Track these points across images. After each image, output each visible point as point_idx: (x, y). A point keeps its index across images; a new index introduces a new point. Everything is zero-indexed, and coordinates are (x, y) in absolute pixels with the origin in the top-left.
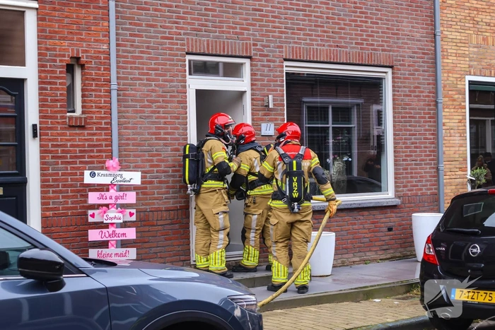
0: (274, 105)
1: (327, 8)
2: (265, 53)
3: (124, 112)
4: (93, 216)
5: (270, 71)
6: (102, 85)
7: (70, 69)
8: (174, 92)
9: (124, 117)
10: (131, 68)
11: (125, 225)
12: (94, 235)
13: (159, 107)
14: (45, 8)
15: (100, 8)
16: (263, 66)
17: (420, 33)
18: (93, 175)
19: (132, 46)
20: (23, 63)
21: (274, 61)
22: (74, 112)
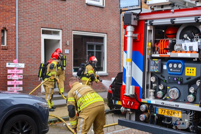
0: (69, 44)
1: (87, 15)
2: (67, 28)
3: (20, 45)
5: (68, 34)
6: (13, 37)
7: (3, 31)
8: (37, 39)
9: (20, 47)
10: (23, 31)
11: (19, 80)
12: (9, 83)
13: (32, 44)
15: (13, 12)
16: (66, 32)
17: (116, 24)
18: (9, 64)
19: (23, 25)
21: (69, 31)
22: (4, 44)
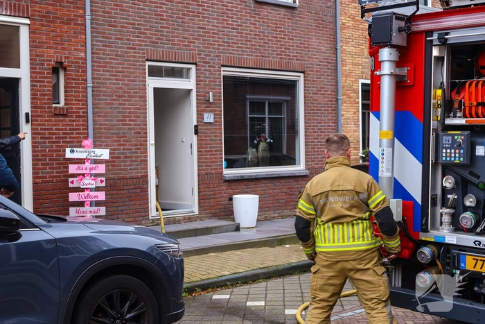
0: (214, 100)
1: (255, 28)
2: (207, 60)
3: (98, 104)
4: (72, 182)
5: (211, 74)
6: (80, 84)
7: (55, 71)
8: (136, 89)
9: (98, 108)
10: (103, 71)
11: (98, 189)
12: (73, 197)
13: (125, 101)
14: (35, 24)
15: (79, 24)
16: (206, 70)
17: (325, 47)
18: (72, 152)
19: (104, 54)
20: (18, 66)
21: (214, 67)
22: (59, 103)
